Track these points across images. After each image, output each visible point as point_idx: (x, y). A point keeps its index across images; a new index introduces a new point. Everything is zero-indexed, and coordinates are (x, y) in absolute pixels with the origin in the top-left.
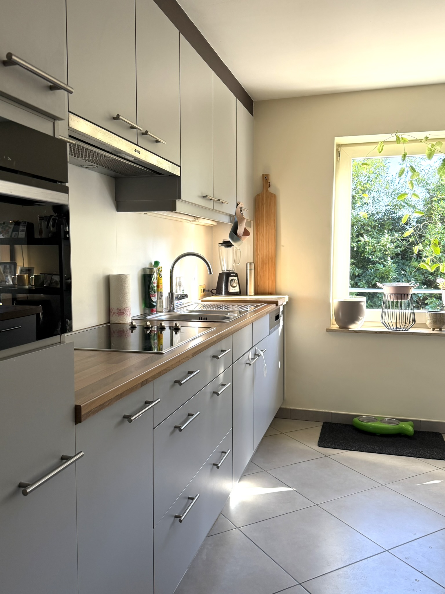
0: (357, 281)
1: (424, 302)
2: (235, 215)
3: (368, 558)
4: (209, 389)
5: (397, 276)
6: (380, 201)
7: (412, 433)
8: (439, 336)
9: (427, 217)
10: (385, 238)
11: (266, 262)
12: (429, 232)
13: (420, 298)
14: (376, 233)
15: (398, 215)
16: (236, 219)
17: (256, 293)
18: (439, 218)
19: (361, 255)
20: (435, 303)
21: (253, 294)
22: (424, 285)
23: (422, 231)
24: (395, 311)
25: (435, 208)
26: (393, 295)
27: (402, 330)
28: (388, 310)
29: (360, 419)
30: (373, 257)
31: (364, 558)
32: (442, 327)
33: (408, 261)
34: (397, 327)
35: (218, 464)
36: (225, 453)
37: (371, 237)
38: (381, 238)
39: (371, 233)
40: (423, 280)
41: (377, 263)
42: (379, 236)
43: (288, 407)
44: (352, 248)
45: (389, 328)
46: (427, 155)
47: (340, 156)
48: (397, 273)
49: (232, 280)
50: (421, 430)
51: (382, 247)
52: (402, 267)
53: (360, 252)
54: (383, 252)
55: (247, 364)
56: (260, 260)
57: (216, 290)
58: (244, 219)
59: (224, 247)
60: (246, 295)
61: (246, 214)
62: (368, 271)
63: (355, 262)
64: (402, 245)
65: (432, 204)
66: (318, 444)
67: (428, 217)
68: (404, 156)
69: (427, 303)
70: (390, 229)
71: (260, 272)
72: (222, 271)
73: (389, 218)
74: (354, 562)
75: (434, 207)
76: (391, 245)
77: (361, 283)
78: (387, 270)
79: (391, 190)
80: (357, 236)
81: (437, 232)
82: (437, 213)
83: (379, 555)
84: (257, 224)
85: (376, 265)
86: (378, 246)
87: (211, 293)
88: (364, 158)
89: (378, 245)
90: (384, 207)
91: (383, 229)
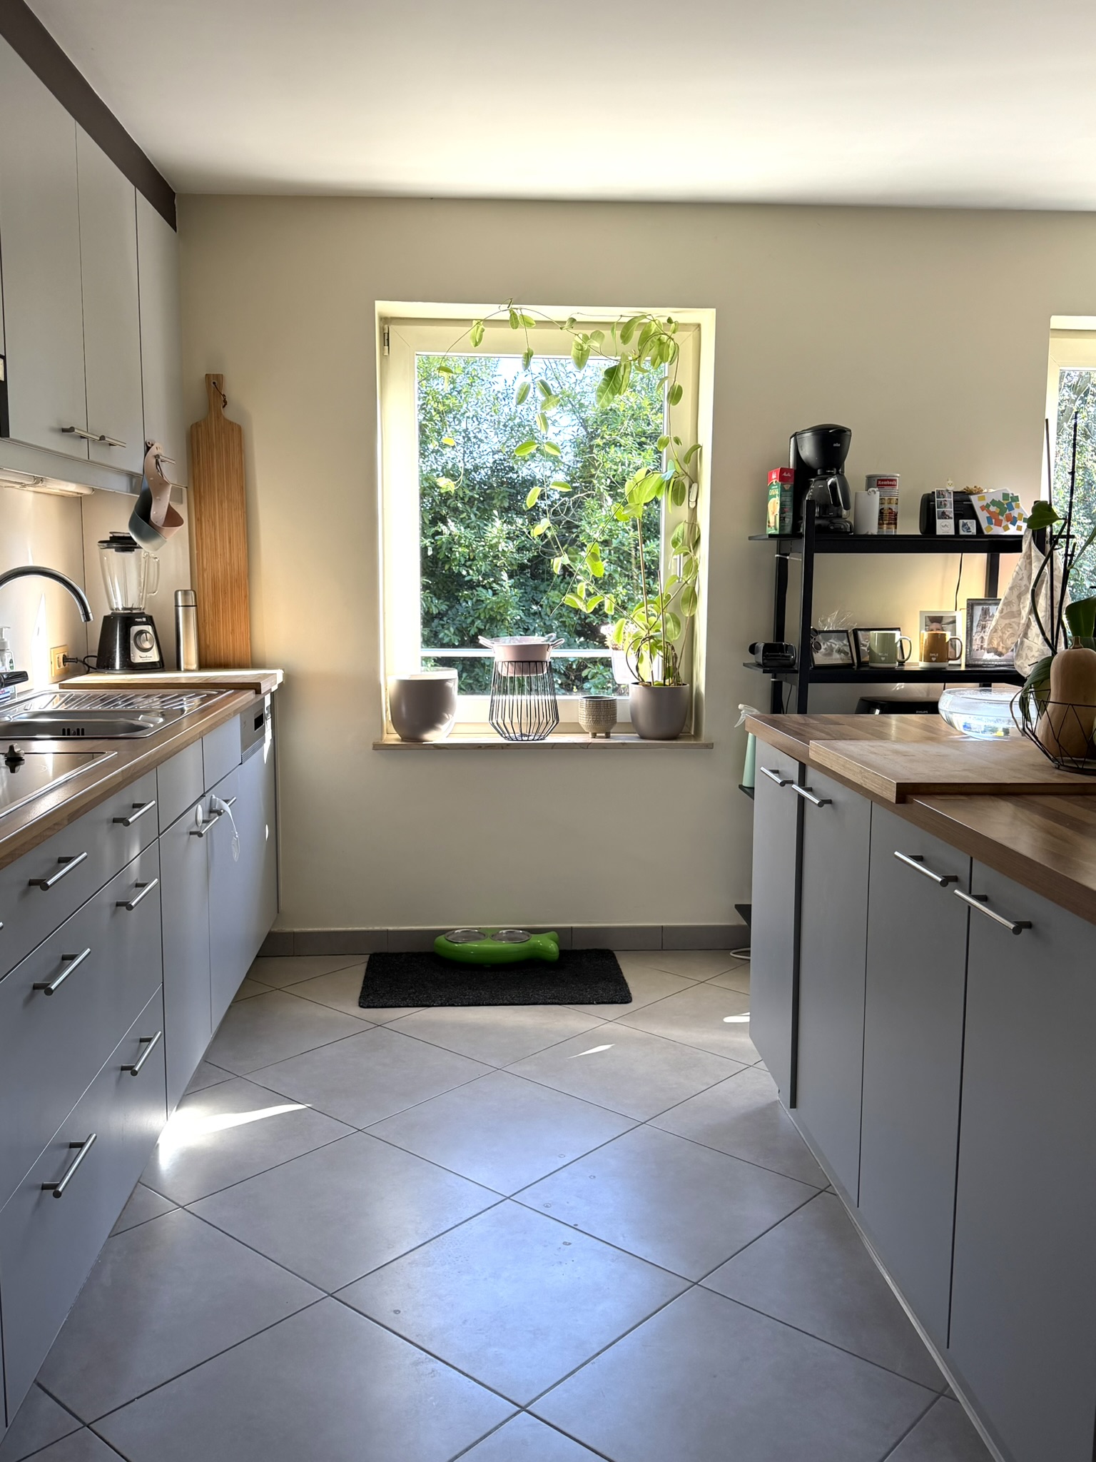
0: (436, 627)
1: (581, 675)
2: (142, 473)
3: (471, 1218)
4: (108, 896)
5: (522, 616)
6: (481, 441)
7: (556, 956)
8: (605, 748)
9: (582, 482)
10: (494, 528)
11: (225, 591)
12: (588, 518)
13: (572, 665)
14: (475, 515)
15: (521, 475)
16: (146, 485)
17: (203, 665)
18: (608, 487)
19: (444, 567)
20: (603, 676)
21: (194, 666)
22: (580, 637)
23: (573, 514)
24: (517, 697)
25: (598, 463)
26: (512, 665)
27: (533, 740)
28: (504, 696)
29: (450, 938)
30: (471, 572)
31: (463, 1220)
32: (611, 728)
33: (546, 583)
34: (523, 732)
35: (134, 1066)
36: (149, 1040)
37: (465, 525)
38: (485, 528)
39: (465, 515)
40: (578, 625)
41: (478, 586)
42: (480, 522)
43: (288, 929)
44: (424, 549)
45: (507, 735)
46: (575, 359)
47: (388, 345)
48: (522, 610)
49: (141, 632)
50: (574, 948)
51: (489, 548)
52: (533, 596)
53: (441, 560)
54: (491, 561)
55: (191, 833)
56: (208, 585)
57: (96, 659)
58: (166, 484)
59: (114, 550)
60: (178, 668)
61: (169, 472)
62: (461, 605)
63: (430, 582)
64: (531, 545)
65: (592, 453)
66: (360, 1003)
67: (584, 482)
68: (528, 356)
69: (587, 676)
70: (505, 508)
71: (211, 613)
72: (112, 609)
73: (503, 483)
74: (443, 1231)
75: (597, 461)
76: (507, 545)
77: (445, 634)
78: (501, 601)
79: (504, 416)
80: (434, 522)
81: (603, 517)
82: (602, 475)
83: (493, 1208)
84: (198, 495)
85: (477, 591)
86: (480, 546)
87: (81, 664)
88: (443, 354)
89: (479, 544)
90: (491, 456)
91: (489, 506)
